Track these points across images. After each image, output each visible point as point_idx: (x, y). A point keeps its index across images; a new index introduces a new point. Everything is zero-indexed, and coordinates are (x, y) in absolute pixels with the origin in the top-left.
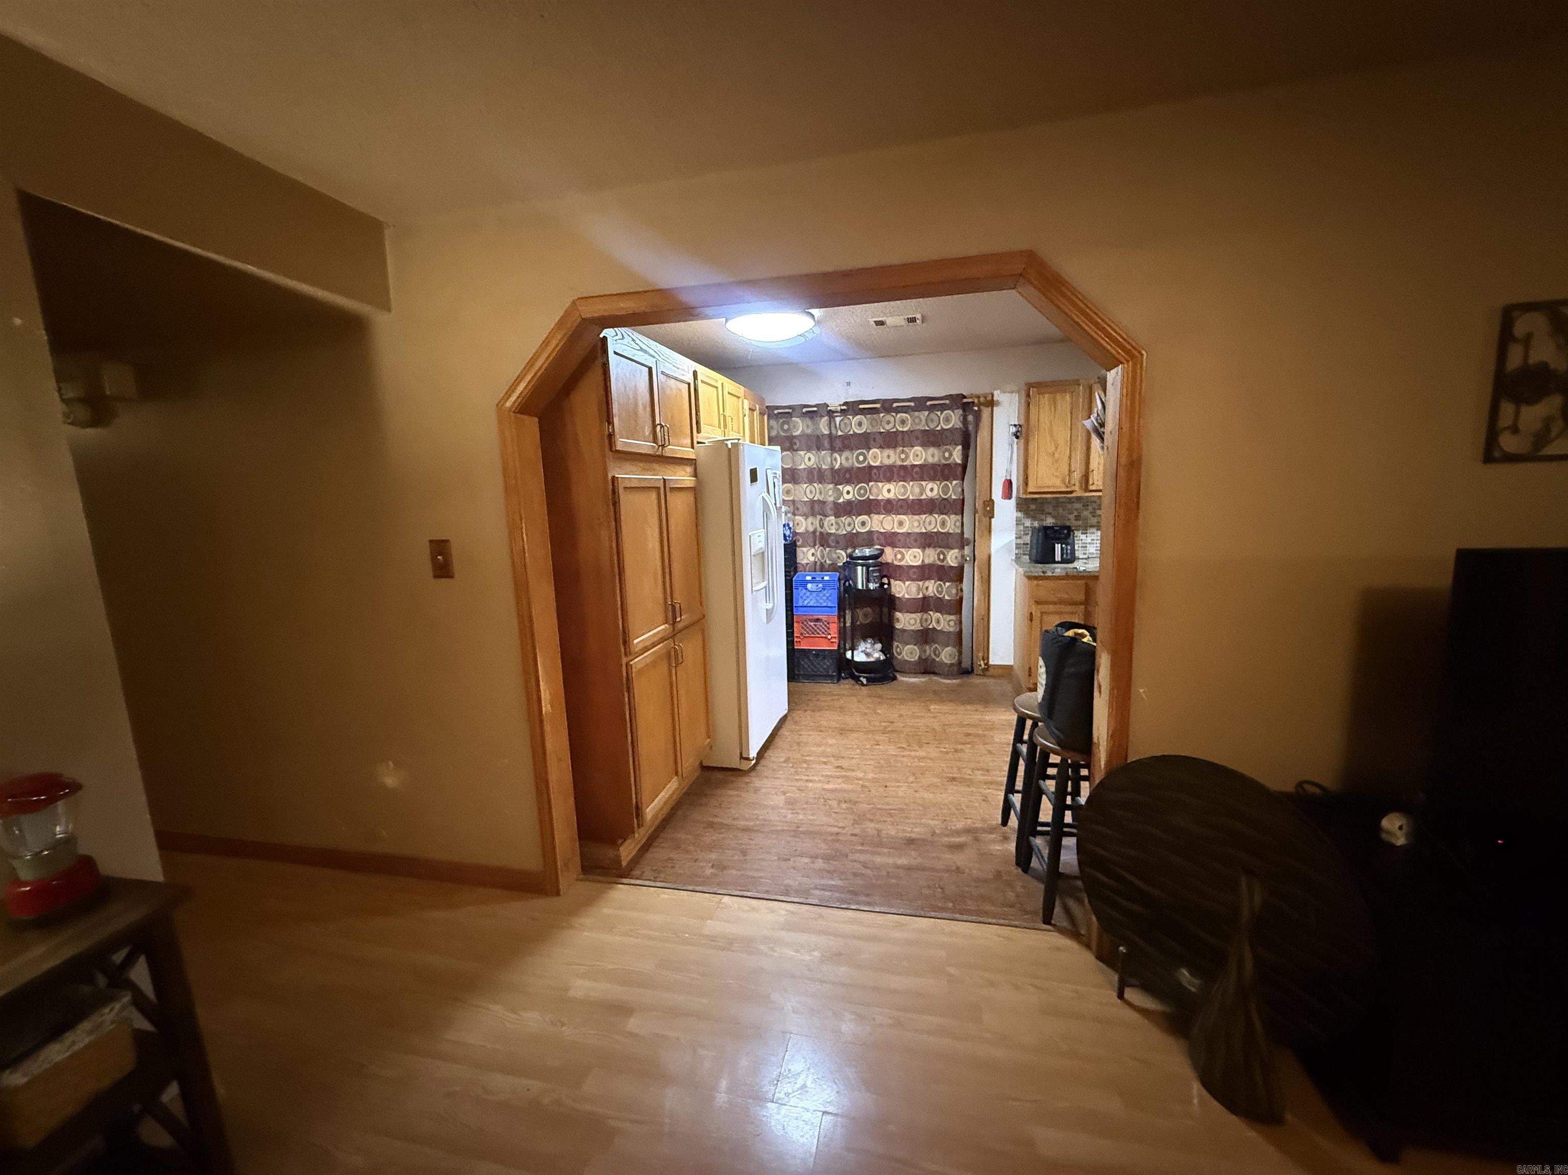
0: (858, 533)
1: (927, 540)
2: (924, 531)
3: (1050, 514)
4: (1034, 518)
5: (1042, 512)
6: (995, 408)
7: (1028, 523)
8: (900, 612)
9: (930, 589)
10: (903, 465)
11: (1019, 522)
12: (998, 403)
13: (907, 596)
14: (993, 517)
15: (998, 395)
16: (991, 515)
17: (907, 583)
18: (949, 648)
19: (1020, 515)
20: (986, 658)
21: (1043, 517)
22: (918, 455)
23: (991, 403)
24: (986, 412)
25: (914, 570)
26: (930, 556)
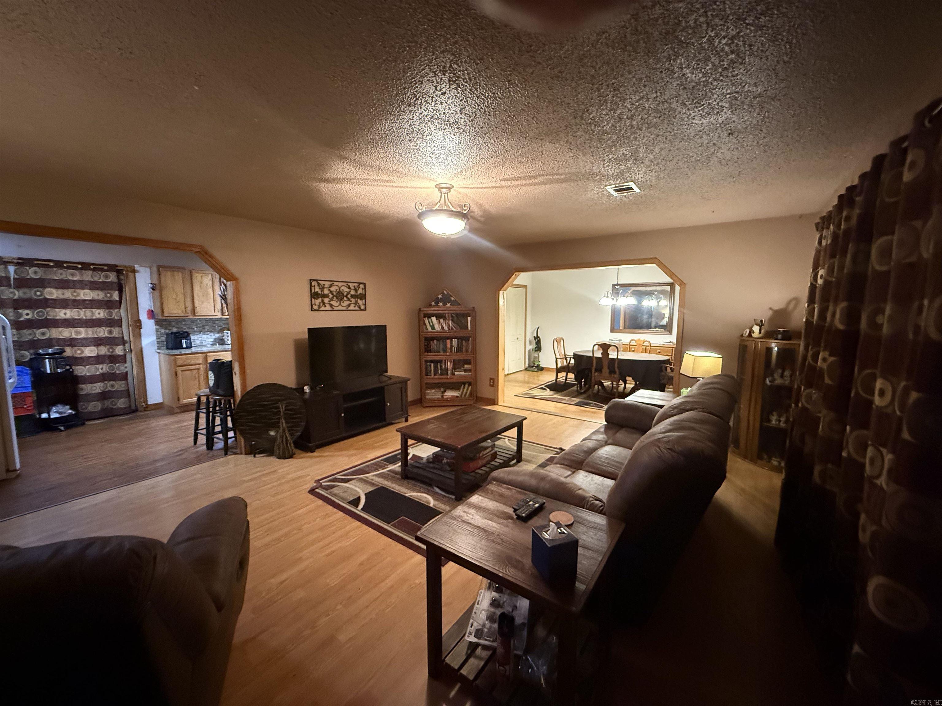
0: (39, 340)
1: (98, 342)
2: (96, 336)
3: (174, 326)
4: (166, 328)
5: (170, 325)
6: (136, 274)
7: (163, 331)
8: (82, 384)
9: (104, 369)
10: (75, 300)
11: (157, 330)
12: (138, 271)
13: (88, 374)
14: (141, 328)
15: (137, 267)
16: (140, 327)
17: (87, 367)
18: (122, 400)
19: (157, 327)
20: (146, 401)
21: (170, 328)
22: (86, 294)
23: (134, 271)
24: (131, 275)
25: (92, 359)
26: (103, 350)
